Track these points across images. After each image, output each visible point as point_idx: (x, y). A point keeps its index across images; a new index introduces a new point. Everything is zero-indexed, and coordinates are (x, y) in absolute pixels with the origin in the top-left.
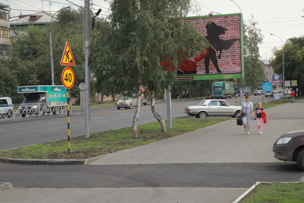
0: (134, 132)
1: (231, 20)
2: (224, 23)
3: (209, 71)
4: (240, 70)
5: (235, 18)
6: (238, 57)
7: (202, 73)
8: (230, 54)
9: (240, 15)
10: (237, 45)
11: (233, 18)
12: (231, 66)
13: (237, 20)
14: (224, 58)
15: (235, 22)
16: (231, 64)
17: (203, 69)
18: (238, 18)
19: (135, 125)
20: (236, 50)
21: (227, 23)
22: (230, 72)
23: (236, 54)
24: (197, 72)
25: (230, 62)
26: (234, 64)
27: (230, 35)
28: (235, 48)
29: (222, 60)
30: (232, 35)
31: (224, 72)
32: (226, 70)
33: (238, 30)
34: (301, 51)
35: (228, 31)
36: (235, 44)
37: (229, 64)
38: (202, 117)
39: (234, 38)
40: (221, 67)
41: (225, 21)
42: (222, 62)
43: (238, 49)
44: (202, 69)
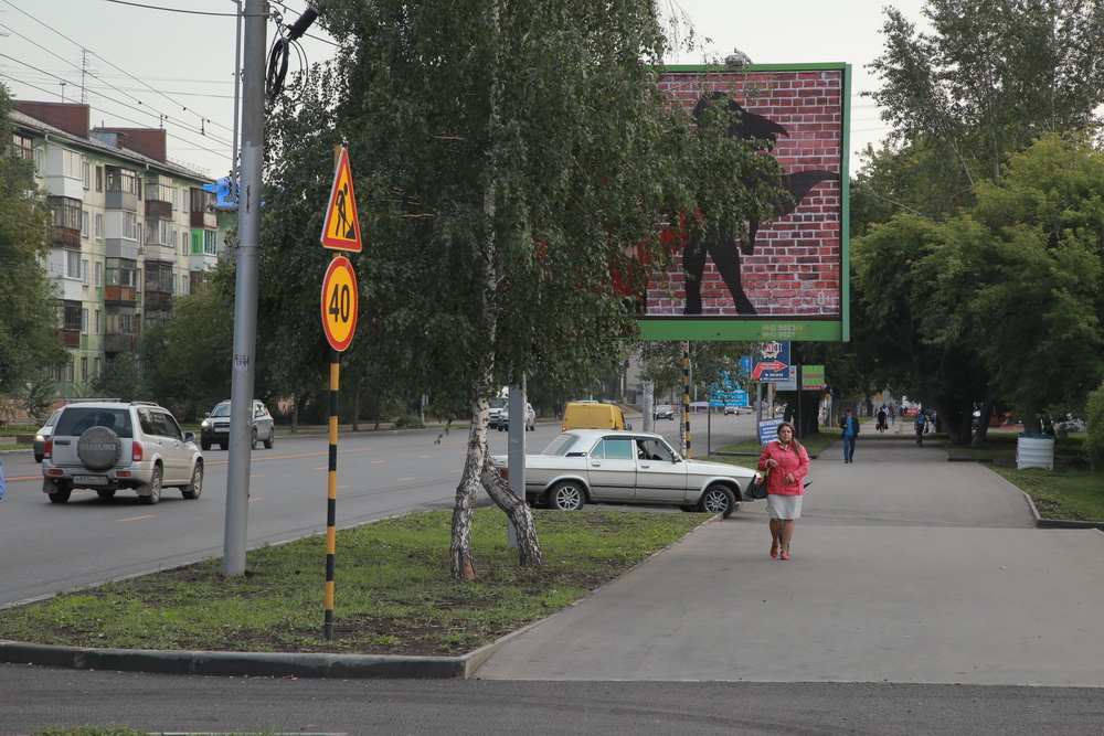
0: (461, 553)
1: (803, 88)
2: (772, 102)
3: (701, 305)
4: (833, 306)
5: (823, 84)
6: (827, 251)
7: (670, 311)
8: (796, 235)
9: (843, 70)
10: (824, 198)
11: (812, 84)
12: (799, 285)
13: (828, 93)
14: (769, 252)
15: (821, 101)
16: (796, 276)
17: (676, 295)
18: (831, 83)
19: (462, 525)
20: (821, 218)
21: (788, 102)
22: (792, 311)
23: (818, 235)
24: (649, 308)
25: (794, 268)
26: (810, 277)
27: (796, 153)
28: (817, 210)
29: (758, 260)
30: (805, 153)
31: (768, 310)
32: (774, 303)
33: (830, 136)
34: (864, 242)
35: (788, 135)
36: (818, 193)
37: (787, 276)
38: (563, 505)
39: (814, 167)
40: (752, 289)
41: (776, 94)
42: (758, 270)
43: (829, 217)
44: (672, 292)
